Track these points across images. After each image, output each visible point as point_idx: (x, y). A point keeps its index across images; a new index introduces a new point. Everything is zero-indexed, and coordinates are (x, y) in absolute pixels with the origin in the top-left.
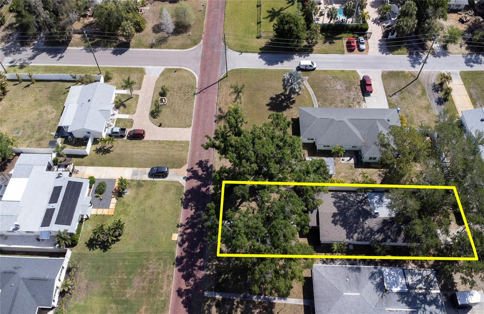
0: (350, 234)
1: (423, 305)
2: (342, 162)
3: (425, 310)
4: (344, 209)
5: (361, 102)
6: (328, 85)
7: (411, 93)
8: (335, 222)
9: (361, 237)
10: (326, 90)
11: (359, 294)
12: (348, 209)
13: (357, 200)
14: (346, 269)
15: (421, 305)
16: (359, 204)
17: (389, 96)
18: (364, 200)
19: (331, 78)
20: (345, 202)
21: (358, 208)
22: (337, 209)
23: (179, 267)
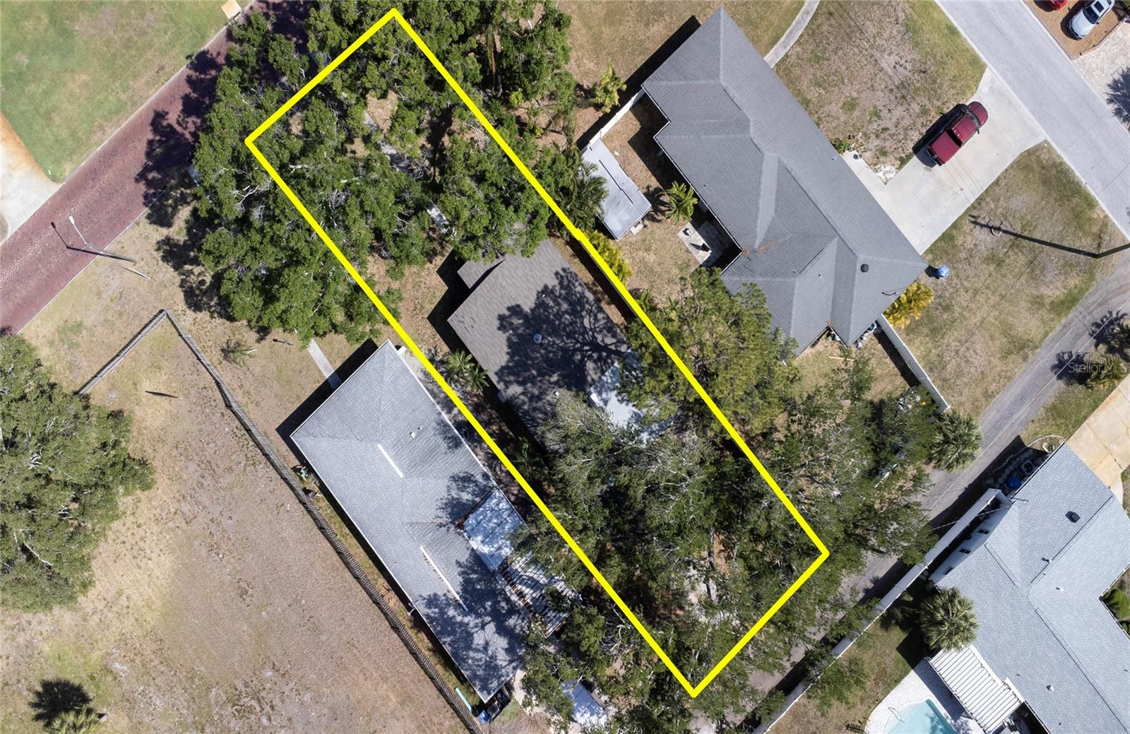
0: (510, 374)
1: (488, 619)
2: (681, 234)
3: (483, 627)
4: (547, 321)
5: (890, 158)
6: (871, 29)
7: (1034, 269)
8: (504, 323)
9: (524, 403)
10: (851, 33)
11: (401, 475)
12: (555, 332)
13: (594, 337)
14: (435, 416)
15: (487, 614)
16: (586, 348)
17: (973, 217)
18: (610, 352)
19: (902, 16)
20: (566, 312)
21: (575, 350)
22: (533, 306)
23: (194, 74)
